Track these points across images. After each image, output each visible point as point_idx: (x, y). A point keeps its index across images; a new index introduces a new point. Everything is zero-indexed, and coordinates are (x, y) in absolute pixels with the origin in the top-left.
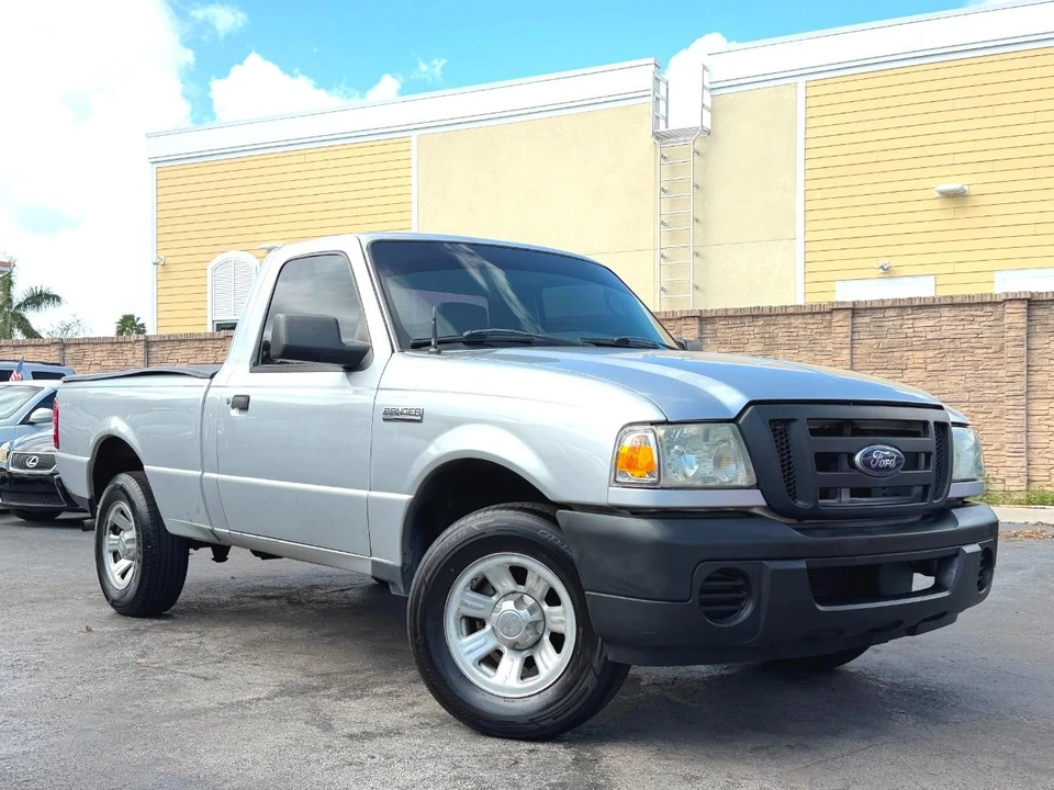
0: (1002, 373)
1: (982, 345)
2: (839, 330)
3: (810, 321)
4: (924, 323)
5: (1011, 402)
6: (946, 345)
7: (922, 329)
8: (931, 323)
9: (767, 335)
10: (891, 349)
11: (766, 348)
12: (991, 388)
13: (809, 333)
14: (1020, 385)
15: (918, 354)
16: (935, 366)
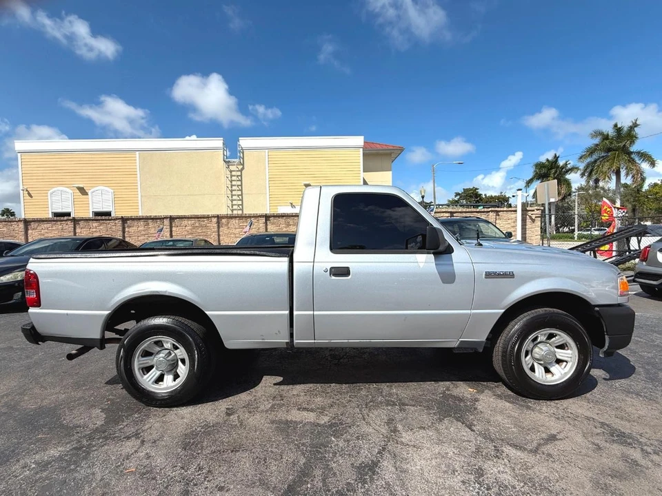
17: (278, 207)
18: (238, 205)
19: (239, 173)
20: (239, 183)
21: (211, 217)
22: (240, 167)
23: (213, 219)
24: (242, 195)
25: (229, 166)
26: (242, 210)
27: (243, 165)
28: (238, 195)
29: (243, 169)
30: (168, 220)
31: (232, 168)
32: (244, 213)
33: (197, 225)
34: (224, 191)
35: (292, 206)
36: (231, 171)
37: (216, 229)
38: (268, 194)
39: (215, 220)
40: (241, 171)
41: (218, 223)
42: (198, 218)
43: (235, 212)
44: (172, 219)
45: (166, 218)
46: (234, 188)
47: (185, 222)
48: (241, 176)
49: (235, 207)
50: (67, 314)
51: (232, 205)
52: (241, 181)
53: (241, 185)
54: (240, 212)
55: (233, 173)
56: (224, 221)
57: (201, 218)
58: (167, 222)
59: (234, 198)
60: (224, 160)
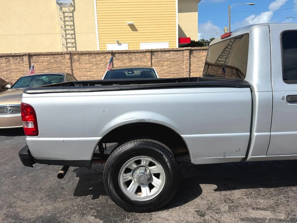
0: (184, 67)
1: (179, 60)
2: (148, 56)
3: (141, 54)
4: (167, 55)
5: (186, 73)
6: (172, 60)
7: (166, 56)
8: (168, 55)
9: (130, 58)
10: (159, 61)
11: (130, 61)
12: (181, 70)
13: (140, 57)
14: (188, 69)
15: (166, 62)
16: (170, 65)
17: (107, 45)
18: (72, 43)
19: (71, 14)
20: (72, 23)
21: (64, 54)
22: (72, 9)
23: (66, 55)
24: (74, 34)
25: (61, 7)
26: (76, 47)
27: (74, 7)
28: (72, 34)
29: (74, 10)
30: (27, 57)
31: (65, 9)
32: (78, 50)
33: (52, 61)
34: (59, 31)
35: (119, 44)
36: (64, 13)
37: (69, 65)
38: (97, 33)
39: (68, 56)
40: (73, 12)
41: (71, 59)
42: (53, 55)
43: (70, 49)
44: (30, 56)
45: (25, 55)
46: (67, 28)
47: (42, 59)
48: (73, 17)
49: (69, 45)
50: (63, 141)
51: (67, 43)
52: (73, 21)
53: (74, 25)
54: (74, 49)
55: (66, 14)
56: (75, 57)
57: (55, 54)
58: (26, 59)
59: (68, 36)
60: (57, 3)
